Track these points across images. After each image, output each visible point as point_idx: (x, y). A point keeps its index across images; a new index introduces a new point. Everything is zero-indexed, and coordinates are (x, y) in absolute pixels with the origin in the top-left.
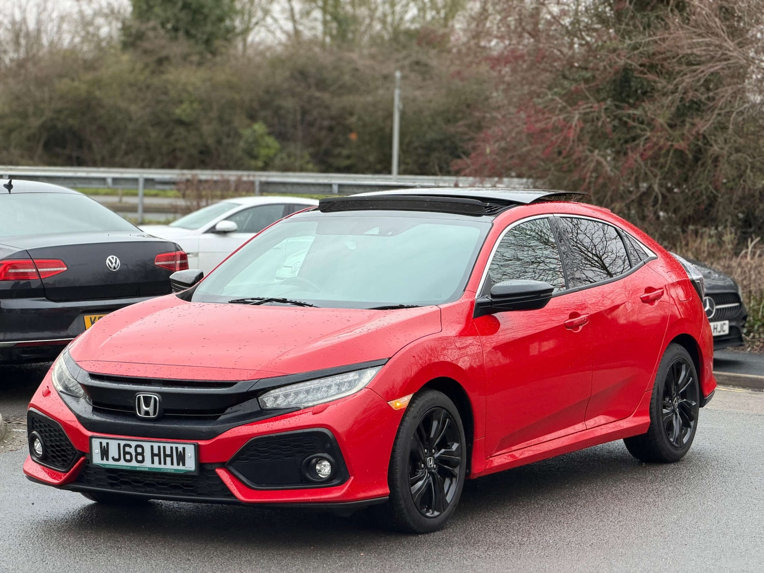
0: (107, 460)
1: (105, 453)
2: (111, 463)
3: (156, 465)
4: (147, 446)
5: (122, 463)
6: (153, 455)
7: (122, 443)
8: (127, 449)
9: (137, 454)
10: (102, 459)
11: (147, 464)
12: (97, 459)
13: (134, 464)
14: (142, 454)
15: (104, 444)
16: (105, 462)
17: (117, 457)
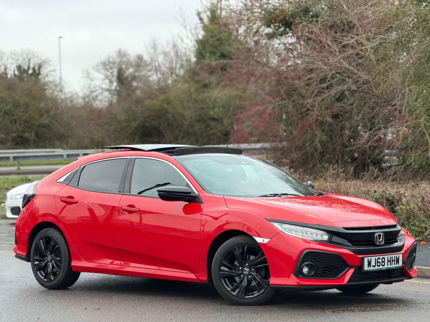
0: (370, 267)
1: (369, 264)
2: (372, 268)
3: (389, 266)
4: (386, 257)
5: (376, 267)
6: (388, 261)
7: (377, 258)
8: (379, 260)
9: (382, 262)
10: (368, 267)
11: (386, 266)
12: (366, 268)
13: (381, 267)
14: (384, 262)
15: (370, 260)
16: (369, 268)
17: (374, 265)
